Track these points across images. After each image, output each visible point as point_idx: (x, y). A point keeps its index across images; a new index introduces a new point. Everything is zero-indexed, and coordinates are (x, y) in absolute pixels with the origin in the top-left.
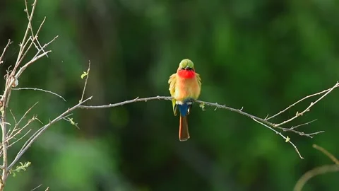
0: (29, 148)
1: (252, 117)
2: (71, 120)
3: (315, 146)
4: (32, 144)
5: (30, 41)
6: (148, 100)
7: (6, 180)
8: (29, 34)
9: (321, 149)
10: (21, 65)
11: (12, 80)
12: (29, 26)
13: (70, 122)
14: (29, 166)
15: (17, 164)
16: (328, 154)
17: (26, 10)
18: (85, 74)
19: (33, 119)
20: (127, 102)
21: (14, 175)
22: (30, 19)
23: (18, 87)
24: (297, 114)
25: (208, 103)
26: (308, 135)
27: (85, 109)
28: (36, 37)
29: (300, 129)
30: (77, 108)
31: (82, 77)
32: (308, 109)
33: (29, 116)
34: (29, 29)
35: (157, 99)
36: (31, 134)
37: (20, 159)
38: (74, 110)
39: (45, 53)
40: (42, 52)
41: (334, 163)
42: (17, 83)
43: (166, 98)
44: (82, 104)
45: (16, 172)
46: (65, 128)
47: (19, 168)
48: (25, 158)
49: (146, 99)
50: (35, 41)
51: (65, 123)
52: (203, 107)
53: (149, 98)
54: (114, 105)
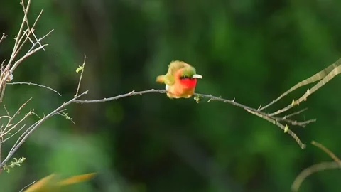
0: (23, 143)
1: (246, 108)
2: (66, 115)
3: (314, 143)
4: (26, 140)
5: (25, 36)
6: (143, 94)
8: (25, 28)
9: (320, 146)
10: (16, 59)
11: (7, 74)
12: (25, 19)
13: (65, 117)
14: (24, 161)
15: (11, 159)
16: (327, 151)
17: (22, 3)
18: (81, 68)
19: (30, 113)
20: (122, 96)
21: (8, 171)
22: (26, 12)
23: (12, 81)
24: (293, 103)
25: (203, 96)
26: (300, 124)
27: (80, 103)
28: (32, 30)
30: (72, 103)
31: (77, 71)
33: (25, 111)
34: (25, 22)
35: (152, 93)
37: (14, 155)
38: (69, 105)
39: (42, 47)
40: (37, 46)
42: (11, 77)
43: (161, 91)
44: (77, 99)
45: (10, 168)
46: (60, 124)
47: (12, 164)
48: (18, 154)
49: (141, 93)
52: (197, 100)
53: (144, 92)
54: (108, 99)
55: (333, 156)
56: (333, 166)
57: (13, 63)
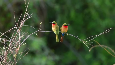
0: (26, 40)
7: (20, 47)
8: (26, 13)
9: (95, 41)
10: (24, 20)
11: (22, 23)
12: (26, 11)
13: (36, 34)
14: (26, 44)
15: (23, 44)
16: (97, 42)
17: (26, 7)
22: (27, 9)
23: (23, 25)
28: (28, 13)
30: (38, 31)
31: (40, 24)
33: (26, 32)
37: (24, 43)
39: (30, 17)
40: (29, 17)
41: (99, 45)
42: (23, 24)
47: (23, 45)
48: (25, 42)
55: (99, 44)
56: (99, 46)
57: (24, 21)
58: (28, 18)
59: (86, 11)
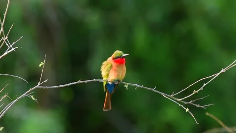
1: (162, 94)
2: (32, 97)
3: (207, 114)
4: (4, 114)
5: (3, 40)
6: (87, 82)
9: (212, 116)
12: (2, 30)
13: (32, 98)
14: (3, 130)
18: (42, 64)
19: (5, 96)
20: (72, 83)
22: (2, 25)
24: (194, 92)
25: (131, 84)
26: (202, 107)
27: (42, 88)
28: (7, 37)
29: (196, 103)
30: (36, 88)
31: (40, 66)
32: (202, 89)
34: (2, 32)
35: (94, 81)
36: (4, 107)
38: (34, 90)
39: (13, 49)
40: (11, 49)
41: (221, 126)
43: (100, 80)
44: (40, 85)
46: (28, 103)
49: (86, 81)
50: (6, 40)
51: (27, 99)
52: (127, 87)
53: (88, 81)
54: (63, 86)
55: (221, 123)
58: (6, 53)
59: (182, 28)
